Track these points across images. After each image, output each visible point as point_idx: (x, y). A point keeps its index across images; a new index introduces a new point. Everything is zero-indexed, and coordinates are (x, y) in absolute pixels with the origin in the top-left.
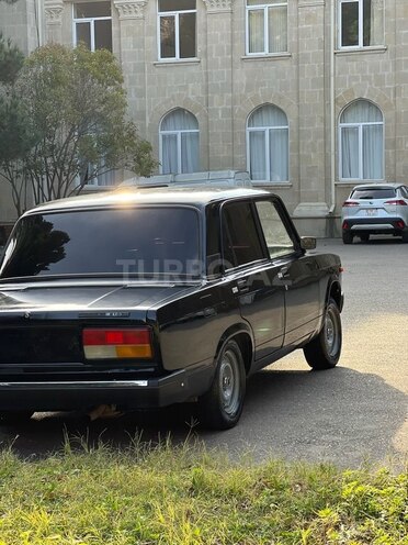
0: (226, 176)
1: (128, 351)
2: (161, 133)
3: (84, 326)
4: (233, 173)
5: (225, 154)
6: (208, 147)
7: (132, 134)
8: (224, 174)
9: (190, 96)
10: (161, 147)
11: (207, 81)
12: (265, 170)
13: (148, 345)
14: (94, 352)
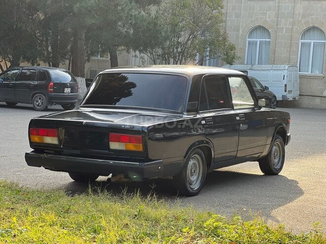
0: (282, 68)
1: (131, 147)
2: (248, 40)
3: (112, 132)
4: (287, 67)
5: (285, 55)
6: (275, 50)
7: (225, 39)
8: (282, 67)
9: (267, 19)
10: (247, 48)
11: (278, 11)
12: (308, 67)
13: (141, 145)
14: (114, 146)
